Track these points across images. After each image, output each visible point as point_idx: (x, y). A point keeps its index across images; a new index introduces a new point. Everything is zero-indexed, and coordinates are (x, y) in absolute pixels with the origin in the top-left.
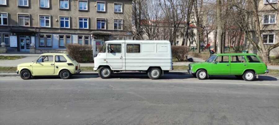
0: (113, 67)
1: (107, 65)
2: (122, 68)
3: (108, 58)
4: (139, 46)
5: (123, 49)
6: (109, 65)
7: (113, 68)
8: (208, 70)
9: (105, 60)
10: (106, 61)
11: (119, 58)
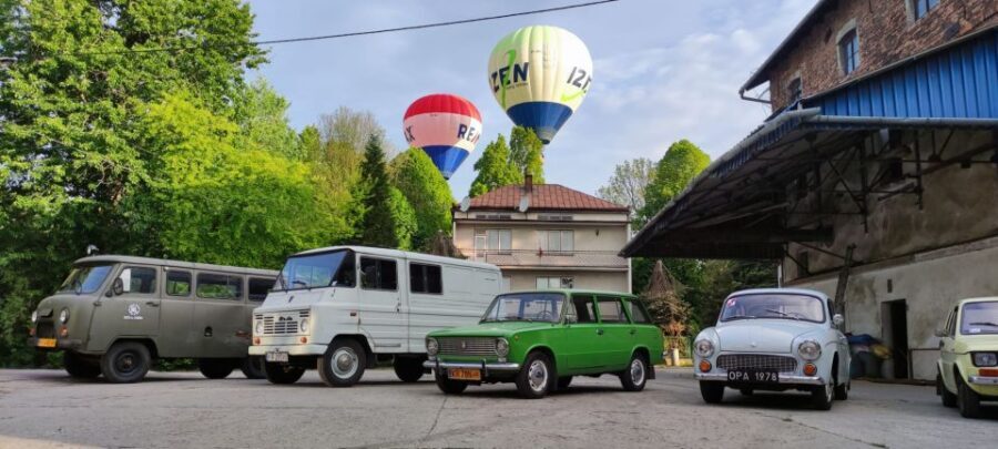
0: (377, 341)
1: (361, 332)
2: (399, 346)
3: (362, 306)
4: (435, 272)
5: (403, 276)
6: (367, 335)
7: (376, 346)
8: (557, 354)
9: (353, 315)
10: (355, 319)
11: (393, 307)
